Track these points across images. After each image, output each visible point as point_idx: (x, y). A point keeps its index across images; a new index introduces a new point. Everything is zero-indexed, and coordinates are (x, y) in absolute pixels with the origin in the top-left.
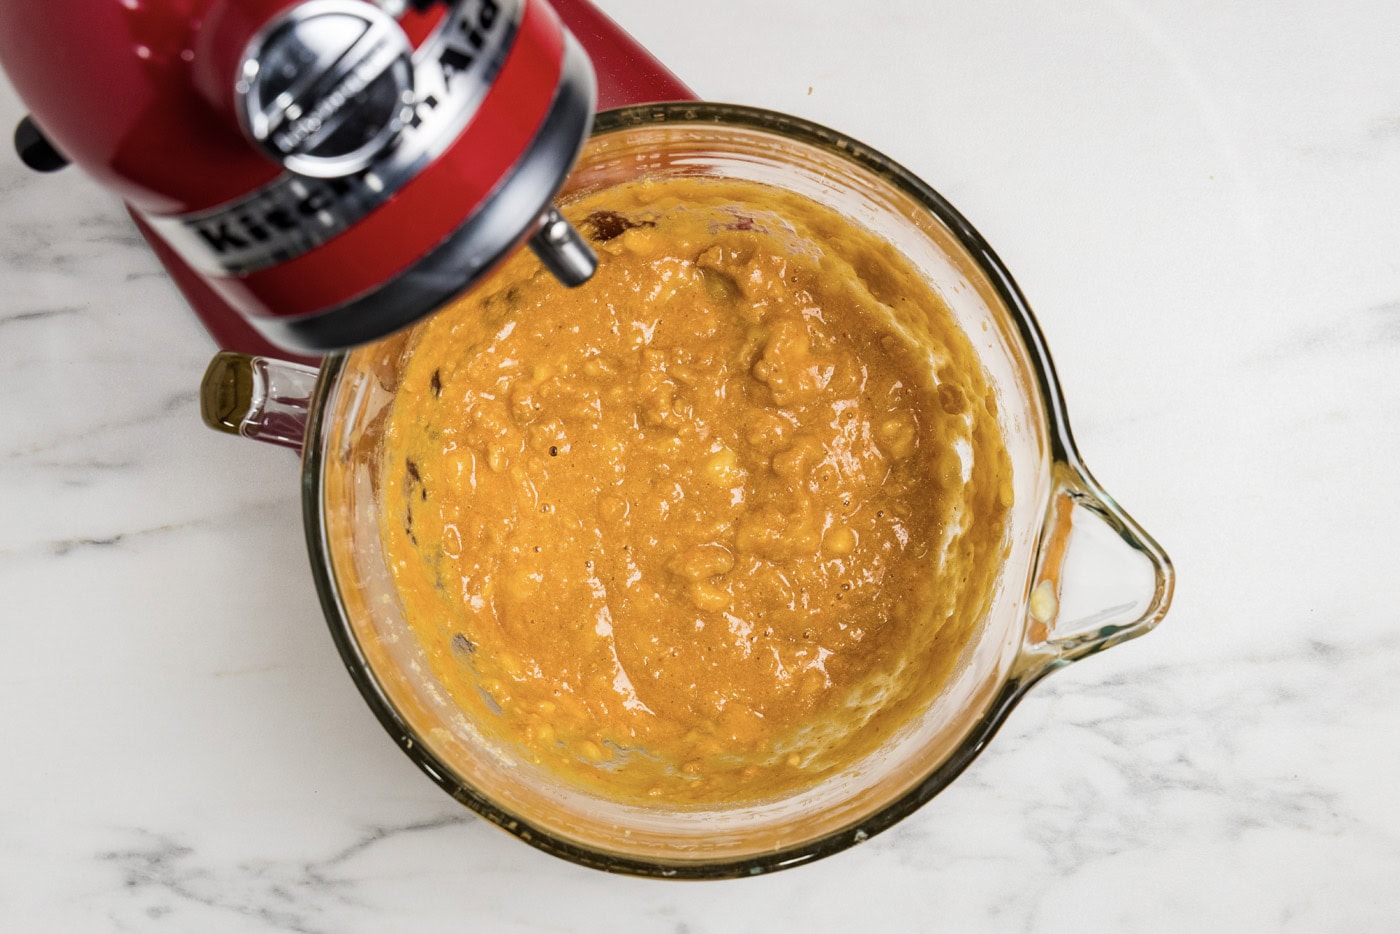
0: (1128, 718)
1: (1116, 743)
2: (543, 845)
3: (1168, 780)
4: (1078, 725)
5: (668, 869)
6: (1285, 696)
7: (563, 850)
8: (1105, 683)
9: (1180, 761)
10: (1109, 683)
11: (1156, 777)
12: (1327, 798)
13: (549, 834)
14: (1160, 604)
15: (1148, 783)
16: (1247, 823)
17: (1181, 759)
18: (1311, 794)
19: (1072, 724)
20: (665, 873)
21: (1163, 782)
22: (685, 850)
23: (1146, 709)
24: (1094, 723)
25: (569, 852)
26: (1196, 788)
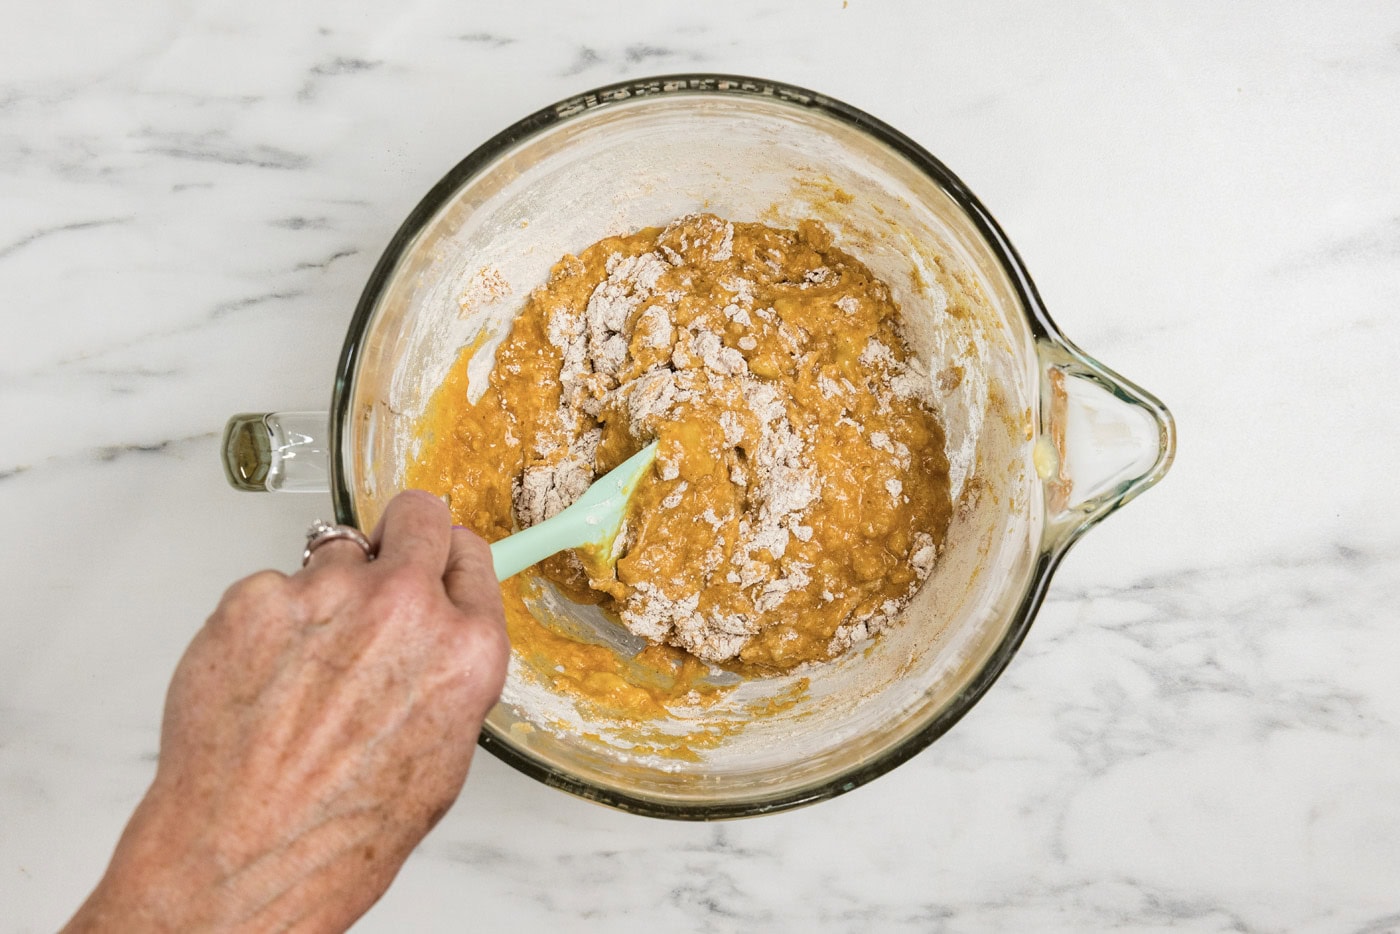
0: (1158, 621)
1: (1146, 646)
2: (641, 810)
3: (1197, 682)
4: (1108, 628)
5: (763, 805)
6: (1311, 599)
7: (662, 811)
8: (1135, 587)
9: (1209, 663)
10: (1139, 587)
11: (1185, 680)
12: (1353, 700)
13: (644, 799)
14: (1167, 442)
15: (1176, 685)
16: (1274, 724)
17: (1210, 662)
18: (1337, 696)
19: (1102, 627)
20: (761, 810)
21: (1190, 684)
22: (775, 783)
23: (1175, 612)
24: (1124, 627)
25: (667, 812)
26: (1225, 690)
